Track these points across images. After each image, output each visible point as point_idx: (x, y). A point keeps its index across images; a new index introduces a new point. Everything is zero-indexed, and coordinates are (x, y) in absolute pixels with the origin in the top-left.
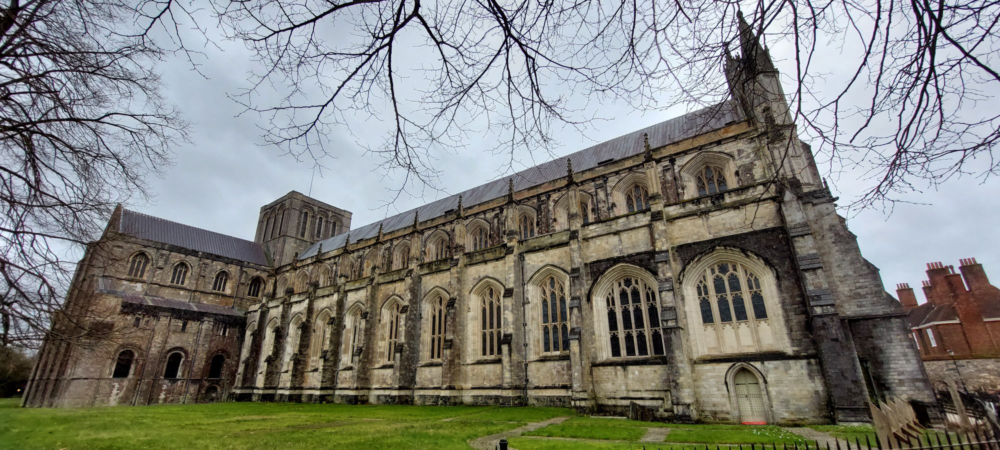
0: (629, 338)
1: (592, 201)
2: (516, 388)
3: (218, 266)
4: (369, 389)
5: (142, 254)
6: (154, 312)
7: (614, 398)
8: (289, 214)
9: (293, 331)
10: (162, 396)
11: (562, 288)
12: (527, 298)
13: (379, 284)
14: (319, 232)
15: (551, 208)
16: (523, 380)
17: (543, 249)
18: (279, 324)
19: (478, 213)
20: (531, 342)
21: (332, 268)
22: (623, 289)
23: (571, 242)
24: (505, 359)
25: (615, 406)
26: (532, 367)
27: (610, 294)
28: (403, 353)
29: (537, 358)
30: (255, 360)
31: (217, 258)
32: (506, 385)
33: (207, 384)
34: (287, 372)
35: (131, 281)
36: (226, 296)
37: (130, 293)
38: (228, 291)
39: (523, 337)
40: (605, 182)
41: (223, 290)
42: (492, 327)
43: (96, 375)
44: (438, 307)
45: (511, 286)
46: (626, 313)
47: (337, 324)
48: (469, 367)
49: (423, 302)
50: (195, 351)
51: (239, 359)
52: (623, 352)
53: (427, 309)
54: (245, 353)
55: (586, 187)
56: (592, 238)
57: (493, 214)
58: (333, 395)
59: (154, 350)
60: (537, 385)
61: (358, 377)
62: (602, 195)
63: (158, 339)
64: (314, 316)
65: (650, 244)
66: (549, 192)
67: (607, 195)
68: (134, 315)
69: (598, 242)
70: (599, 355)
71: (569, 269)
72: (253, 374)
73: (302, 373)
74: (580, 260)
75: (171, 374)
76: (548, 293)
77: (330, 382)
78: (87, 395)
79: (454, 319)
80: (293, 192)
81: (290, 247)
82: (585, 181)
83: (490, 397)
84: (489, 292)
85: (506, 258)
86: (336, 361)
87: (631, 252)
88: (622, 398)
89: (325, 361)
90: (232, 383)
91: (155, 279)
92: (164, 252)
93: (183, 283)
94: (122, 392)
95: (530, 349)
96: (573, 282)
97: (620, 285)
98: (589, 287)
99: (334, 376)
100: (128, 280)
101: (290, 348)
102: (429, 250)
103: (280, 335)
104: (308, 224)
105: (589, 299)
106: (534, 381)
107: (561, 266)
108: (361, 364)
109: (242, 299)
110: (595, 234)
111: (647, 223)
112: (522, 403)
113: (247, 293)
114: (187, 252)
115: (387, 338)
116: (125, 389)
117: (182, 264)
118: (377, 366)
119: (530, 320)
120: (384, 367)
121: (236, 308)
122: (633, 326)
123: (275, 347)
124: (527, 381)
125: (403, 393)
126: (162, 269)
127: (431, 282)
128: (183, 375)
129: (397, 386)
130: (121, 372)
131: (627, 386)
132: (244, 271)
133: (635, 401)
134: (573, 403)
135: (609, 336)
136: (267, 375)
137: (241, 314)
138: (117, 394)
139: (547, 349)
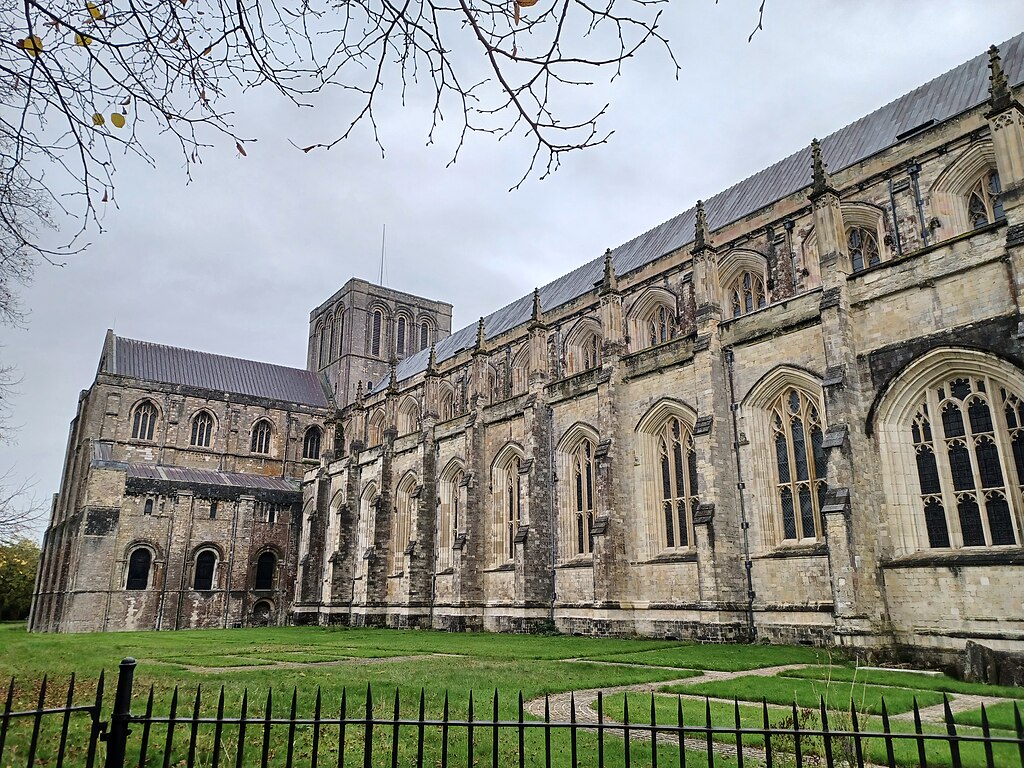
0: (967, 508)
1: (886, 221)
2: (730, 608)
3: (255, 413)
4: (483, 606)
5: (147, 403)
6: (169, 490)
7: (935, 634)
8: (351, 319)
9: (366, 512)
10: (194, 617)
11: (814, 410)
12: (743, 435)
13: (486, 425)
14: (401, 343)
15: (796, 249)
16: (745, 593)
17: (770, 334)
18: (345, 502)
19: (653, 278)
20: (756, 519)
21: (420, 402)
22: (950, 404)
23: (824, 315)
24: (704, 552)
25: (937, 650)
26: (760, 569)
27: (919, 416)
28: (529, 544)
29: (769, 551)
30: (318, 560)
31: (253, 400)
32: (709, 604)
33: (254, 599)
34: (360, 578)
35: (138, 445)
36: (272, 460)
37: (136, 464)
38: (273, 453)
39: (739, 509)
40: (914, 175)
41: (266, 452)
42: (680, 493)
43: (105, 586)
44: (583, 458)
45: (709, 412)
46: (958, 455)
47: (427, 497)
48: (644, 568)
49: (558, 452)
50: (233, 548)
51: (297, 558)
52: (955, 536)
53: (565, 465)
54: (303, 551)
55: (870, 193)
56: (872, 300)
57: (681, 276)
58: (430, 616)
59: (176, 548)
60: (773, 603)
61: (463, 586)
62: (905, 204)
63: (180, 531)
64: (394, 485)
65: (1008, 298)
66: (790, 216)
67: (919, 204)
68: (145, 496)
69: (884, 306)
70: (897, 543)
71: (823, 370)
72: (316, 582)
73: (384, 580)
74: (845, 349)
75: (203, 582)
76: (786, 423)
77: (425, 594)
78: (96, 615)
79: (608, 481)
80: (353, 280)
81: (358, 371)
82: (867, 181)
83: (685, 625)
84: (671, 425)
85: (696, 360)
86: (431, 559)
87: (963, 321)
88: (952, 635)
89: (413, 558)
90: (290, 596)
91: (168, 440)
92: (176, 397)
93: (207, 444)
94: (142, 610)
95: (755, 534)
96: (831, 395)
97: (941, 395)
98: (868, 404)
99: (429, 585)
100: (133, 445)
101: (364, 540)
102: (571, 358)
103: (348, 519)
104: (383, 332)
105: (869, 430)
106: (765, 595)
107: (808, 366)
108: (465, 562)
109: (294, 463)
110: (878, 292)
111: (1001, 252)
112: (745, 636)
113: (301, 452)
114: (210, 395)
115: (506, 518)
116: (144, 606)
117: (204, 414)
118: (492, 567)
119: (751, 476)
120: (504, 568)
121: (288, 478)
122: (977, 482)
123: (343, 538)
124: (752, 595)
125: (533, 613)
126: (176, 423)
127: (567, 416)
128: (220, 585)
129: (522, 602)
130: (137, 580)
131: (963, 610)
132: (294, 419)
133: (978, 642)
134: (837, 640)
135: (920, 506)
136: (334, 583)
137: (295, 487)
138: (135, 614)
139: (790, 533)
